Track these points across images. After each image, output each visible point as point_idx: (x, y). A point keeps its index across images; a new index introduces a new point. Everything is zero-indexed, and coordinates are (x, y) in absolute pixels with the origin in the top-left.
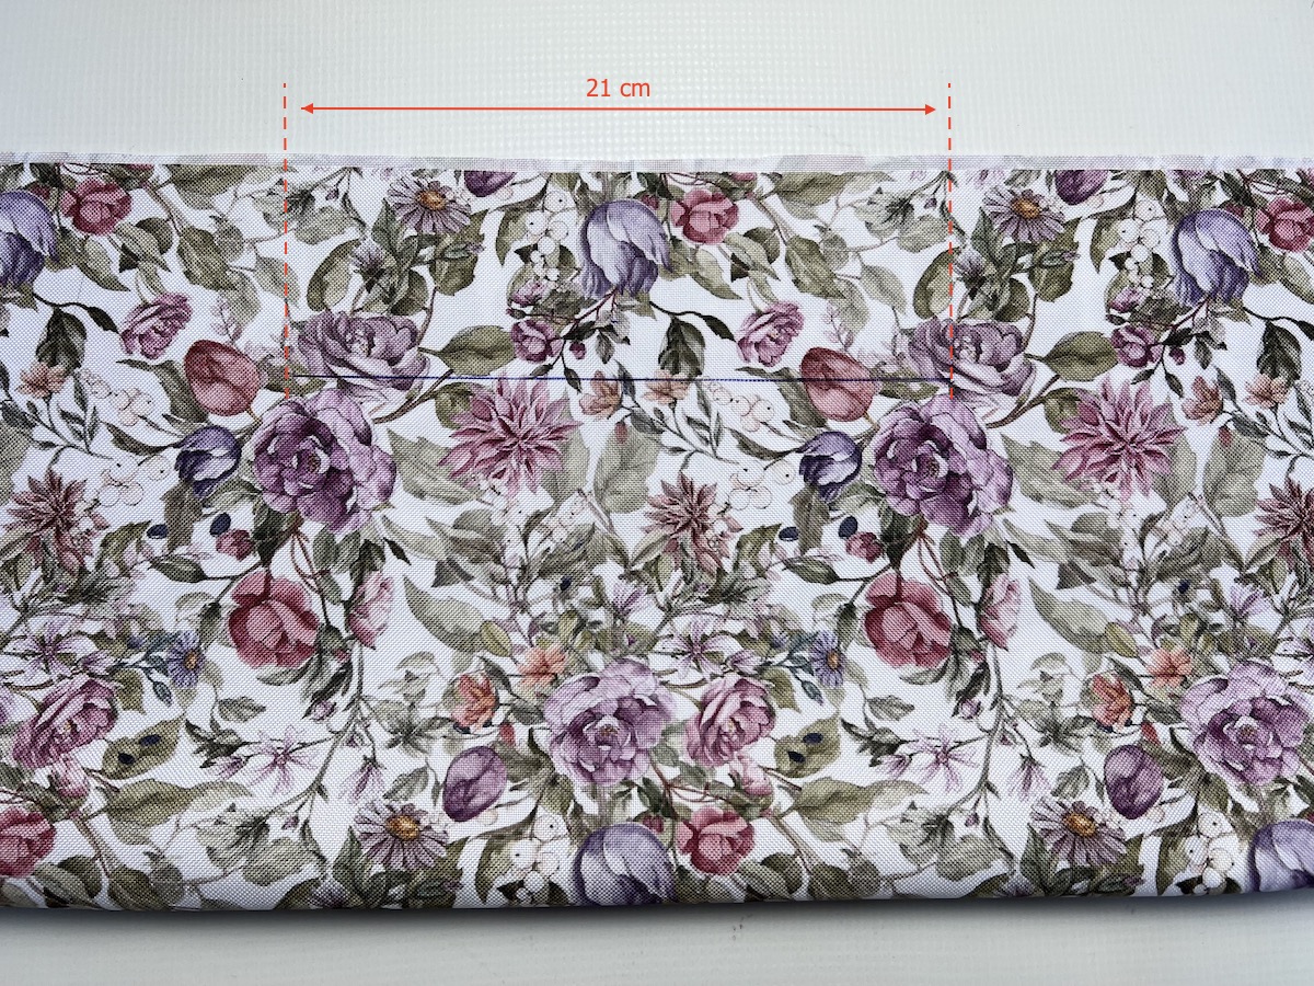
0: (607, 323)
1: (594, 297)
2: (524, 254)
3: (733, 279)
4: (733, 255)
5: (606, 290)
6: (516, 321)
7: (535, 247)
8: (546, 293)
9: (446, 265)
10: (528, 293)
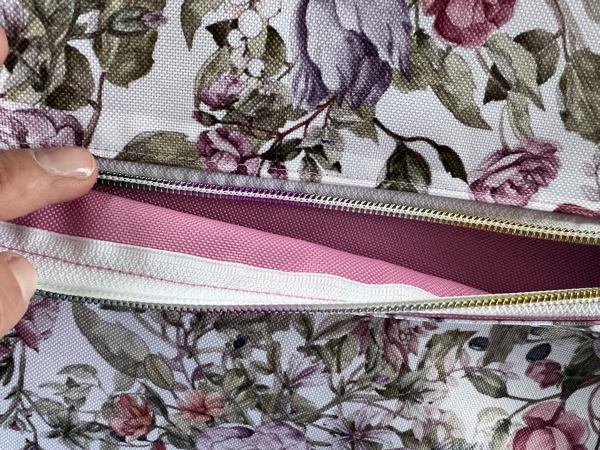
0: (317, 142)
1: (304, 106)
2: (219, 32)
3: (487, 100)
4: (494, 67)
5: (321, 99)
6: (205, 129)
7: (235, 24)
8: (244, 94)
9: (116, 40)
10: (222, 91)
